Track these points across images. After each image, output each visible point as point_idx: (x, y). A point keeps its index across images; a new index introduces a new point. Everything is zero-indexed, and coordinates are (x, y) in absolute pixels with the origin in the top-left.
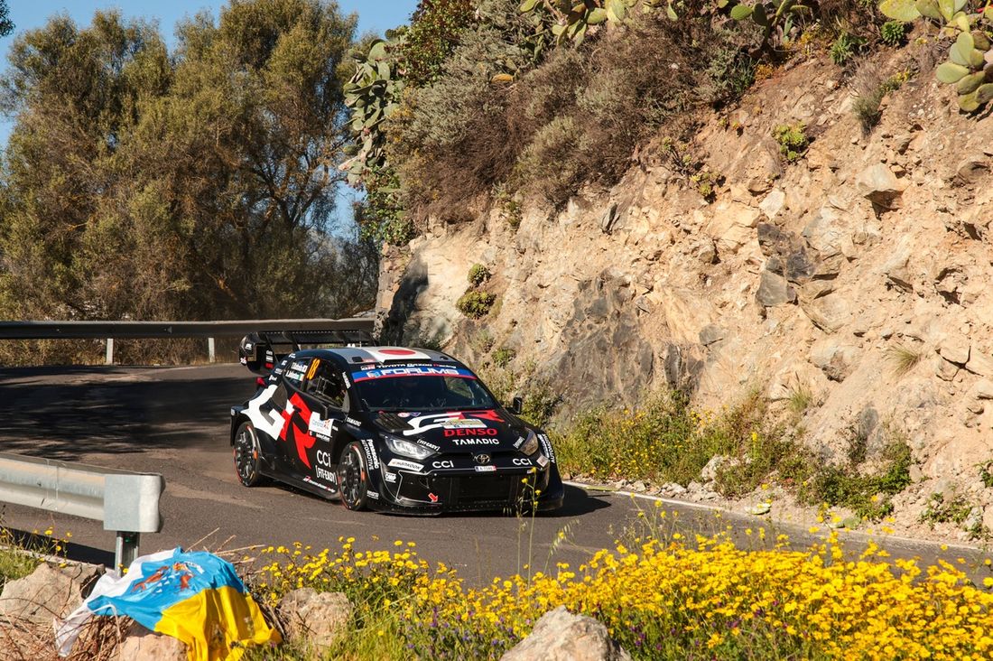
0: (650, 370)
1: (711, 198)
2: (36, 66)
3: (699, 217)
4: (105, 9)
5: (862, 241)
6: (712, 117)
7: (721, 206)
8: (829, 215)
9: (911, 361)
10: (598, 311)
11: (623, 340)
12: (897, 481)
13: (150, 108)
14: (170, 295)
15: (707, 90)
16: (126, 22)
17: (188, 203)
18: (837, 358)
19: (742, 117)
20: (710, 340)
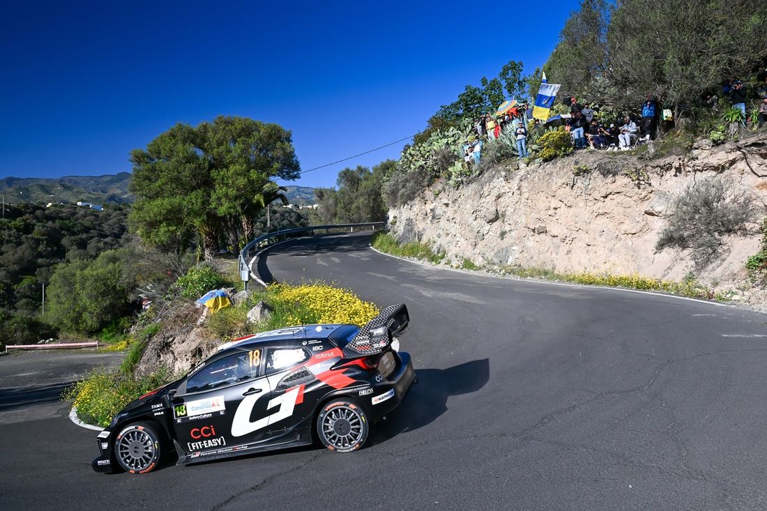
0: (415, 236)
1: (425, 204)
2: (343, 177)
3: (423, 207)
4: (359, 165)
5: (445, 212)
6: (427, 188)
7: (427, 205)
8: (439, 207)
9: (448, 234)
10: (408, 224)
11: (412, 230)
12: (443, 257)
13: (364, 183)
14: (367, 218)
15: (426, 183)
16: (363, 167)
17: (371, 201)
18: (439, 234)
19: (431, 189)
20: (424, 230)
